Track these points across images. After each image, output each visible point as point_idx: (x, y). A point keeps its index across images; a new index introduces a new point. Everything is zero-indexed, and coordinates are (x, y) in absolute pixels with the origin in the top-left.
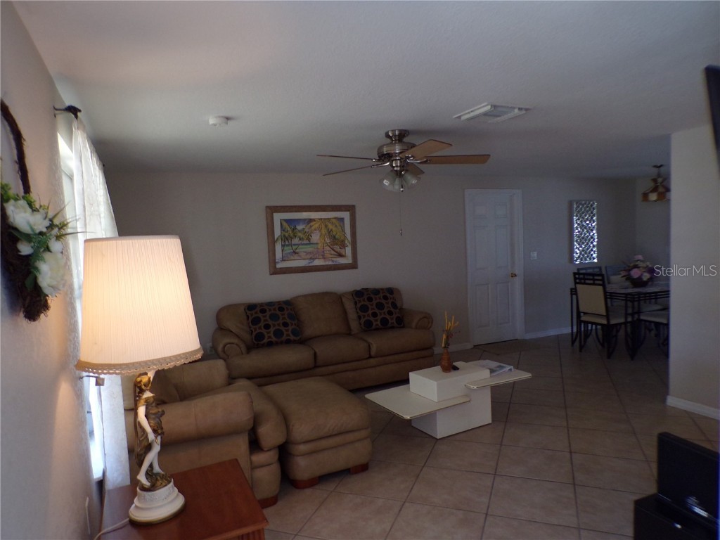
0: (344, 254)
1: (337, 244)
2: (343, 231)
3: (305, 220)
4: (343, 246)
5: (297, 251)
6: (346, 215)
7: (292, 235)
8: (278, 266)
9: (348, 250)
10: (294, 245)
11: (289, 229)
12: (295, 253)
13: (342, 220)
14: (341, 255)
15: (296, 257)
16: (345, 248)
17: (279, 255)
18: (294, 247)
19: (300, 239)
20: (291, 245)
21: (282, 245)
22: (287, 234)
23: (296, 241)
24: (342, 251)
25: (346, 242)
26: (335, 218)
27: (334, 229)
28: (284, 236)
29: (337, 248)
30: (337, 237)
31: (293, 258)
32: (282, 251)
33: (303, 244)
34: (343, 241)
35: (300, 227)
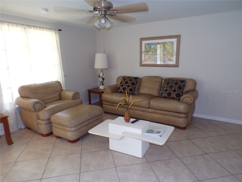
0: (172, 59)
1: (169, 55)
2: (173, 48)
3: (155, 43)
4: (172, 56)
5: (151, 57)
6: (175, 40)
7: (149, 50)
8: (143, 63)
9: (174, 58)
10: (150, 54)
11: (148, 47)
12: (150, 58)
13: (172, 43)
14: (170, 60)
15: (150, 60)
16: (173, 56)
17: (143, 58)
18: (150, 56)
19: (152, 52)
20: (148, 55)
21: (145, 55)
22: (147, 50)
23: (151, 53)
24: (171, 58)
25: (174, 54)
26: (169, 42)
27: (168, 47)
28: (146, 51)
29: (169, 57)
30: (169, 51)
31: (149, 60)
32: (145, 57)
33: (153, 54)
34: (172, 53)
35: (153, 47)
